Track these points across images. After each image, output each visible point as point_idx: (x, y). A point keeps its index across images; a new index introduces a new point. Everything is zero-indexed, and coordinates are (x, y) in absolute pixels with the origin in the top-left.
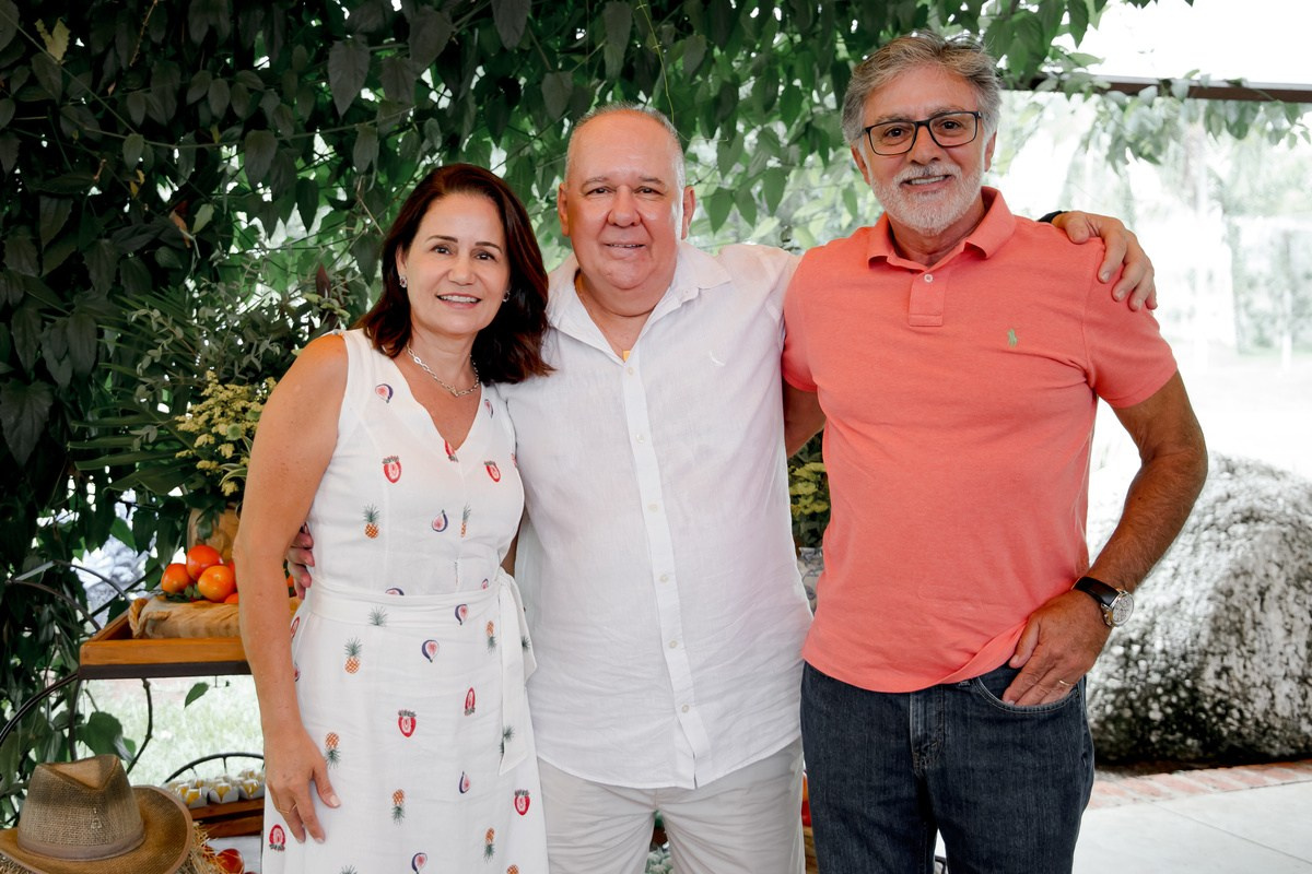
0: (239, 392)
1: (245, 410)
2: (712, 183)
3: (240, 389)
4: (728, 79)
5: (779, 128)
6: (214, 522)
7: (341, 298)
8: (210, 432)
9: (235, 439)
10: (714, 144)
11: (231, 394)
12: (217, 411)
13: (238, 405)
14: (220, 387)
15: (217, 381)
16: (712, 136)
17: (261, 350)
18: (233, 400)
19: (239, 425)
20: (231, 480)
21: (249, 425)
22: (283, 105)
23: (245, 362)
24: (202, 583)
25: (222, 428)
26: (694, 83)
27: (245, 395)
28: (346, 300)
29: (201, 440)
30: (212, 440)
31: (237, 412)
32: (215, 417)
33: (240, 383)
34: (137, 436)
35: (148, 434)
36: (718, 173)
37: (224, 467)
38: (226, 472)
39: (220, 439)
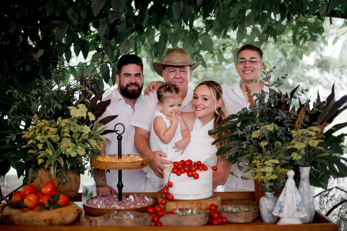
0: (46, 123)
1: (48, 130)
2: (235, 46)
3: (47, 122)
4: (242, 8)
5: (259, 26)
6: (37, 173)
7: (90, 85)
8: (34, 139)
9: (43, 142)
10: (236, 32)
11: (43, 124)
12: (37, 131)
13: (46, 128)
14: (39, 121)
15: (38, 119)
16: (235, 29)
17: (55, 107)
18: (44, 126)
19: (45, 137)
20: (41, 158)
21: (49, 136)
22: (75, 12)
23: (49, 111)
24: (25, 201)
25: (38, 138)
26: (230, 9)
27: (49, 124)
28: (91, 86)
29: (30, 142)
30: (34, 142)
31: (45, 131)
32: (36, 133)
33: (48, 119)
34: (8, 138)
35: (12, 138)
36: (237, 43)
37: (40, 152)
38: (40, 154)
39: (38, 142)
